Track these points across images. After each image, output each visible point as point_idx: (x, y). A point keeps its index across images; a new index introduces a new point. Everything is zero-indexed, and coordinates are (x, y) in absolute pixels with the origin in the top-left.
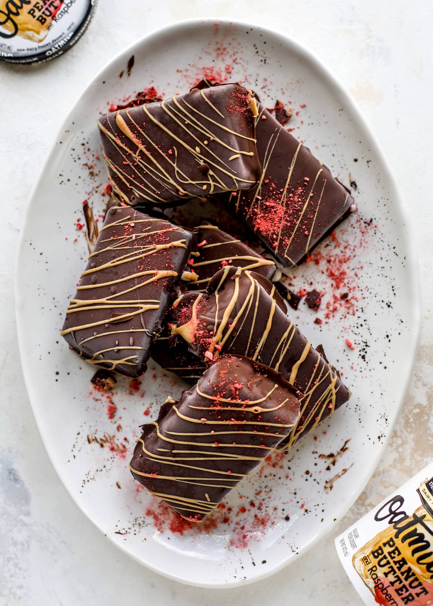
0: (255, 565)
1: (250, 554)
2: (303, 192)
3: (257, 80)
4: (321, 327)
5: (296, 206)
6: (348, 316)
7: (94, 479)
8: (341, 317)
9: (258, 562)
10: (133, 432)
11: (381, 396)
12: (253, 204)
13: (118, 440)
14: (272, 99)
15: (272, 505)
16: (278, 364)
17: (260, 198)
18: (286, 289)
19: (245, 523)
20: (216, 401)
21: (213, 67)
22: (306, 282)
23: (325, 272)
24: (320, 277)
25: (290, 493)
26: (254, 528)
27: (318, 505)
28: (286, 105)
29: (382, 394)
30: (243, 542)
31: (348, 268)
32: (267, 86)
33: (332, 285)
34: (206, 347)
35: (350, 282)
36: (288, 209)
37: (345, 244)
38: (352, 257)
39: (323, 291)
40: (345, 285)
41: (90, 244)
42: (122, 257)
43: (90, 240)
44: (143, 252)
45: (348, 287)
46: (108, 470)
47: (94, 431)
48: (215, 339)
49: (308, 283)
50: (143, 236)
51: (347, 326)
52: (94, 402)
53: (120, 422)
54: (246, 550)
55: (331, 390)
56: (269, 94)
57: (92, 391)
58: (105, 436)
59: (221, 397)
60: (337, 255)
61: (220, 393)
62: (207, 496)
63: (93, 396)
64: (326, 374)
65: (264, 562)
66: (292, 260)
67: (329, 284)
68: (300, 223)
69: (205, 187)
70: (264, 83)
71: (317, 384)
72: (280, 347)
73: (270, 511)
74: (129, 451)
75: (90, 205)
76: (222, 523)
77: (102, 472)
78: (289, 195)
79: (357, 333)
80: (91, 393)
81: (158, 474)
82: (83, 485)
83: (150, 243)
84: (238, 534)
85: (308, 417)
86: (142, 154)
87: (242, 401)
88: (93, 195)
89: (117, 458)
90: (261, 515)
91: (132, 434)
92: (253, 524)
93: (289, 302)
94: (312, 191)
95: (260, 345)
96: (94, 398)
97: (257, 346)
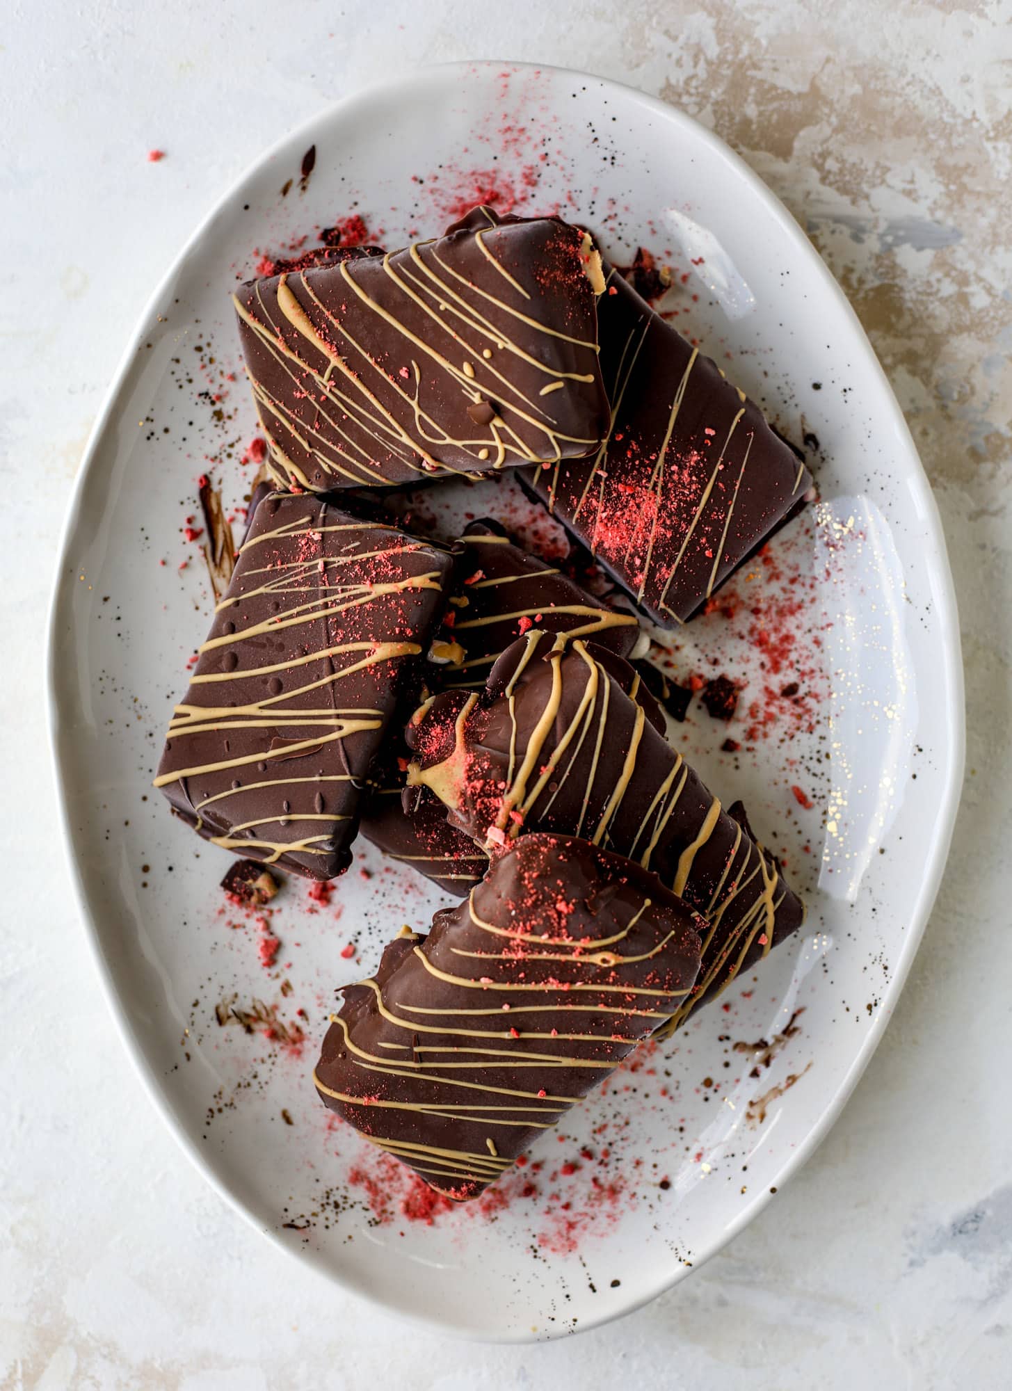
0: (594, 1291)
1: (584, 1265)
2: (702, 460)
3: (593, 203)
4: (736, 759)
5: (687, 492)
6: (798, 735)
7: (232, 1104)
8: (782, 736)
9: (603, 1285)
10: (319, 998)
11: (873, 914)
12: (587, 488)
13: (284, 1015)
14: (628, 246)
15: (629, 1154)
16: (648, 851)
17: (604, 474)
18: (659, 674)
19: (572, 1196)
20: (514, 939)
21: (495, 172)
22: (703, 657)
23: (748, 637)
24: (736, 647)
25: (670, 1128)
26: (592, 1206)
27: (733, 1155)
28: (659, 259)
29: (874, 910)
30: (568, 1239)
31: (798, 627)
32: (616, 215)
33: (762, 665)
34: (489, 816)
35: (802, 660)
36: (667, 498)
37: (790, 574)
38: (807, 604)
39: (742, 677)
40: (791, 665)
41: (215, 574)
42: (294, 611)
43: (216, 565)
44: (343, 601)
45: (798, 670)
46: (263, 1084)
47: (229, 998)
48: (509, 799)
49: (708, 660)
50: (341, 563)
51: (796, 756)
52: (228, 930)
53: (288, 975)
54: (574, 1256)
55: (764, 904)
56: (620, 234)
57: (224, 906)
58: (254, 1008)
59: (526, 931)
60: (772, 598)
61: (524, 924)
62: (489, 1143)
63: (226, 918)
64: (753, 870)
65: (615, 1284)
66: (677, 615)
67: (755, 664)
68: (694, 531)
69: (483, 454)
70: (610, 208)
71: (734, 892)
72: (652, 814)
73: (627, 1169)
74: (309, 1039)
75: (215, 487)
76: (520, 1196)
77: (248, 1090)
78: (669, 467)
79: (819, 773)
80: (222, 912)
81: (380, 1099)
82: (209, 1120)
83: (358, 580)
84: (556, 1220)
85: (714, 964)
86: (336, 375)
87: (573, 940)
88: (221, 461)
89: (283, 1055)
90: (606, 1178)
91: (317, 1002)
92: (589, 1198)
93: (666, 704)
94: (721, 459)
95: (609, 810)
96: (230, 923)
97: (603, 812)
